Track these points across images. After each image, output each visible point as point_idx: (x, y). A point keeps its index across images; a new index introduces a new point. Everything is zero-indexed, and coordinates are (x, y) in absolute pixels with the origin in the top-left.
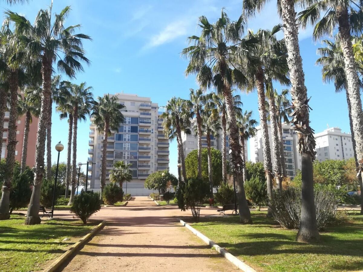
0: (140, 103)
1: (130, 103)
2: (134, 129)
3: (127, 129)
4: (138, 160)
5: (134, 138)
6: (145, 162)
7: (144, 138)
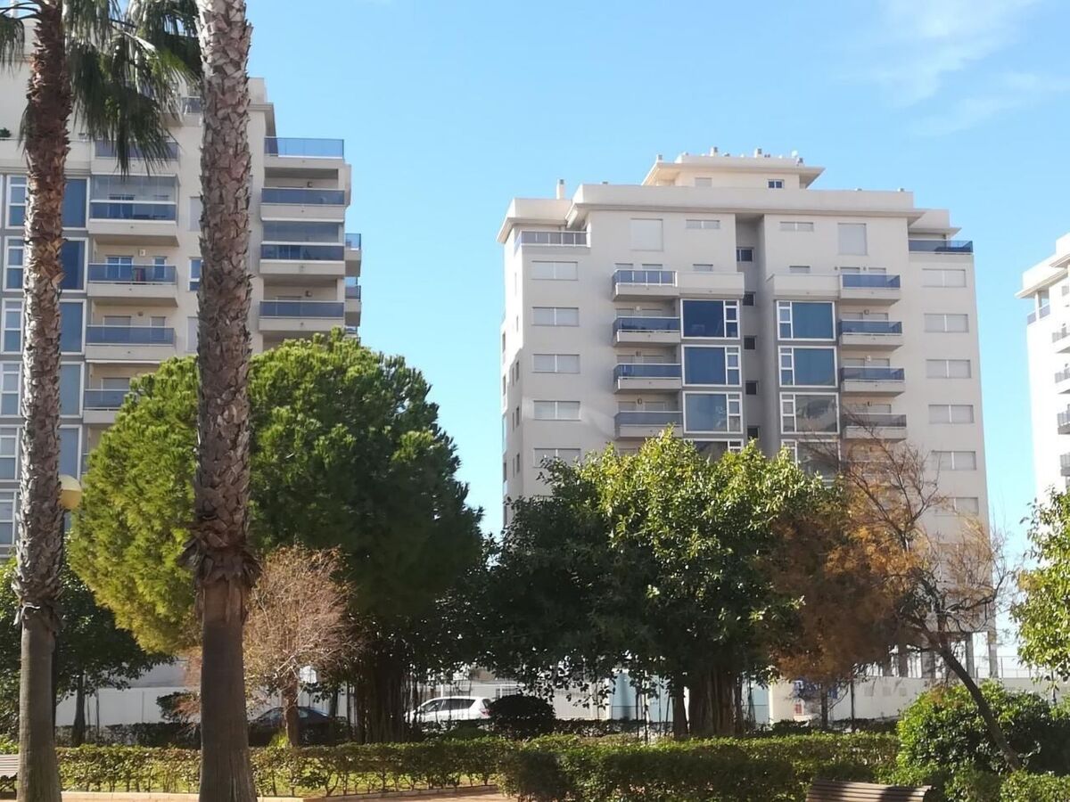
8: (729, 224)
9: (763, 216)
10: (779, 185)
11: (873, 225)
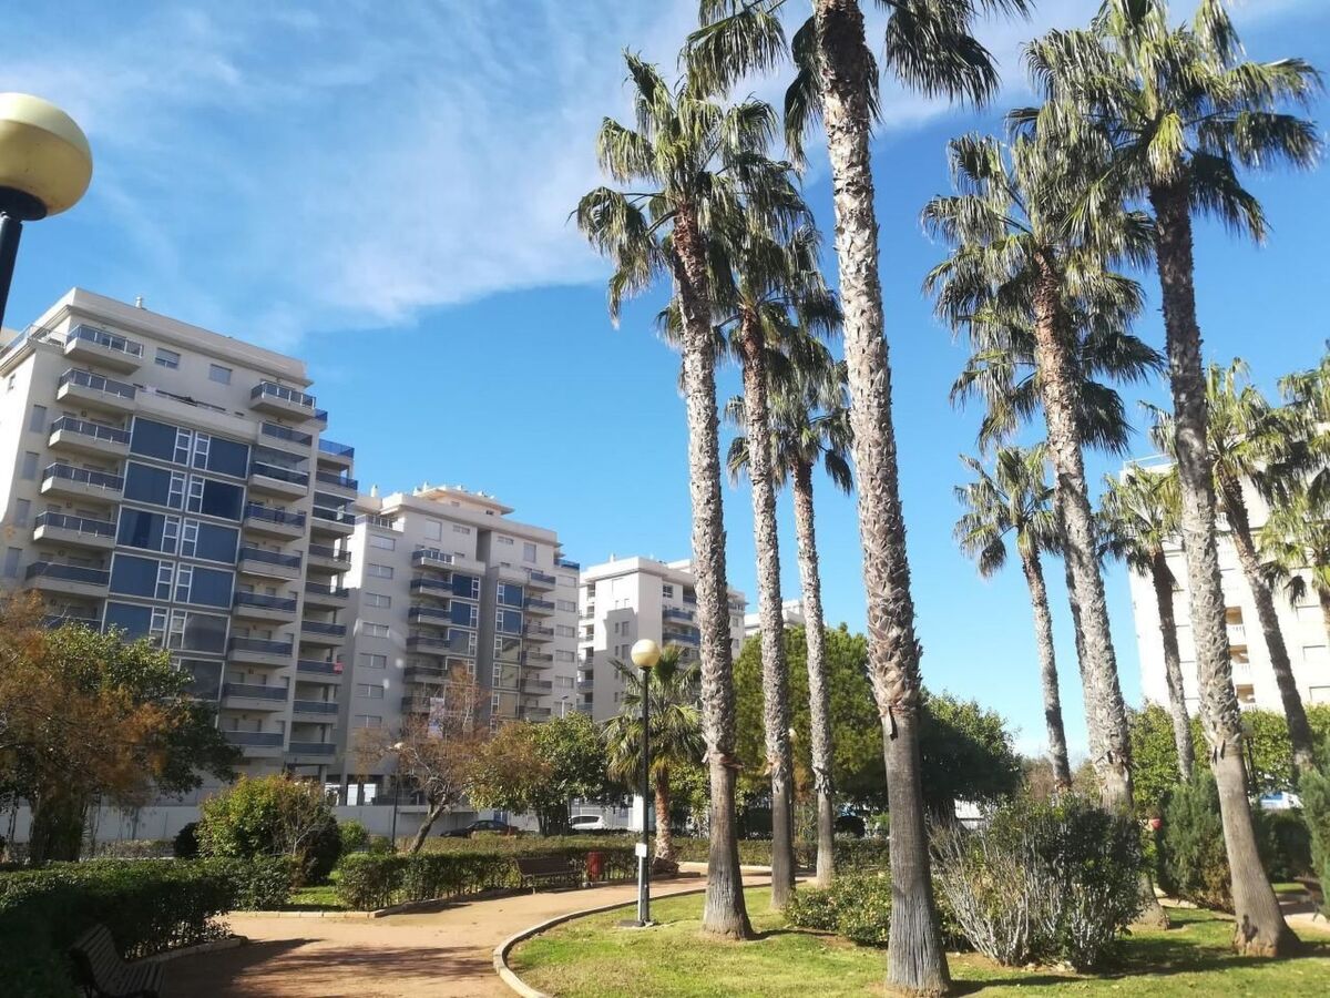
0: (255, 380)
1: (209, 367)
2: (219, 500)
3: (187, 493)
4: (225, 658)
5: (214, 543)
6: (250, 672)
7: (262, 548)
8: (474, 532)
9: (490, 531)
10: (491, 514)
11: (540, 547)
